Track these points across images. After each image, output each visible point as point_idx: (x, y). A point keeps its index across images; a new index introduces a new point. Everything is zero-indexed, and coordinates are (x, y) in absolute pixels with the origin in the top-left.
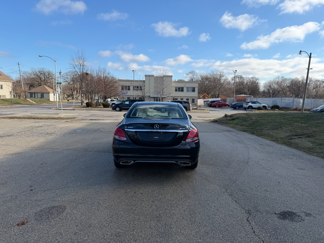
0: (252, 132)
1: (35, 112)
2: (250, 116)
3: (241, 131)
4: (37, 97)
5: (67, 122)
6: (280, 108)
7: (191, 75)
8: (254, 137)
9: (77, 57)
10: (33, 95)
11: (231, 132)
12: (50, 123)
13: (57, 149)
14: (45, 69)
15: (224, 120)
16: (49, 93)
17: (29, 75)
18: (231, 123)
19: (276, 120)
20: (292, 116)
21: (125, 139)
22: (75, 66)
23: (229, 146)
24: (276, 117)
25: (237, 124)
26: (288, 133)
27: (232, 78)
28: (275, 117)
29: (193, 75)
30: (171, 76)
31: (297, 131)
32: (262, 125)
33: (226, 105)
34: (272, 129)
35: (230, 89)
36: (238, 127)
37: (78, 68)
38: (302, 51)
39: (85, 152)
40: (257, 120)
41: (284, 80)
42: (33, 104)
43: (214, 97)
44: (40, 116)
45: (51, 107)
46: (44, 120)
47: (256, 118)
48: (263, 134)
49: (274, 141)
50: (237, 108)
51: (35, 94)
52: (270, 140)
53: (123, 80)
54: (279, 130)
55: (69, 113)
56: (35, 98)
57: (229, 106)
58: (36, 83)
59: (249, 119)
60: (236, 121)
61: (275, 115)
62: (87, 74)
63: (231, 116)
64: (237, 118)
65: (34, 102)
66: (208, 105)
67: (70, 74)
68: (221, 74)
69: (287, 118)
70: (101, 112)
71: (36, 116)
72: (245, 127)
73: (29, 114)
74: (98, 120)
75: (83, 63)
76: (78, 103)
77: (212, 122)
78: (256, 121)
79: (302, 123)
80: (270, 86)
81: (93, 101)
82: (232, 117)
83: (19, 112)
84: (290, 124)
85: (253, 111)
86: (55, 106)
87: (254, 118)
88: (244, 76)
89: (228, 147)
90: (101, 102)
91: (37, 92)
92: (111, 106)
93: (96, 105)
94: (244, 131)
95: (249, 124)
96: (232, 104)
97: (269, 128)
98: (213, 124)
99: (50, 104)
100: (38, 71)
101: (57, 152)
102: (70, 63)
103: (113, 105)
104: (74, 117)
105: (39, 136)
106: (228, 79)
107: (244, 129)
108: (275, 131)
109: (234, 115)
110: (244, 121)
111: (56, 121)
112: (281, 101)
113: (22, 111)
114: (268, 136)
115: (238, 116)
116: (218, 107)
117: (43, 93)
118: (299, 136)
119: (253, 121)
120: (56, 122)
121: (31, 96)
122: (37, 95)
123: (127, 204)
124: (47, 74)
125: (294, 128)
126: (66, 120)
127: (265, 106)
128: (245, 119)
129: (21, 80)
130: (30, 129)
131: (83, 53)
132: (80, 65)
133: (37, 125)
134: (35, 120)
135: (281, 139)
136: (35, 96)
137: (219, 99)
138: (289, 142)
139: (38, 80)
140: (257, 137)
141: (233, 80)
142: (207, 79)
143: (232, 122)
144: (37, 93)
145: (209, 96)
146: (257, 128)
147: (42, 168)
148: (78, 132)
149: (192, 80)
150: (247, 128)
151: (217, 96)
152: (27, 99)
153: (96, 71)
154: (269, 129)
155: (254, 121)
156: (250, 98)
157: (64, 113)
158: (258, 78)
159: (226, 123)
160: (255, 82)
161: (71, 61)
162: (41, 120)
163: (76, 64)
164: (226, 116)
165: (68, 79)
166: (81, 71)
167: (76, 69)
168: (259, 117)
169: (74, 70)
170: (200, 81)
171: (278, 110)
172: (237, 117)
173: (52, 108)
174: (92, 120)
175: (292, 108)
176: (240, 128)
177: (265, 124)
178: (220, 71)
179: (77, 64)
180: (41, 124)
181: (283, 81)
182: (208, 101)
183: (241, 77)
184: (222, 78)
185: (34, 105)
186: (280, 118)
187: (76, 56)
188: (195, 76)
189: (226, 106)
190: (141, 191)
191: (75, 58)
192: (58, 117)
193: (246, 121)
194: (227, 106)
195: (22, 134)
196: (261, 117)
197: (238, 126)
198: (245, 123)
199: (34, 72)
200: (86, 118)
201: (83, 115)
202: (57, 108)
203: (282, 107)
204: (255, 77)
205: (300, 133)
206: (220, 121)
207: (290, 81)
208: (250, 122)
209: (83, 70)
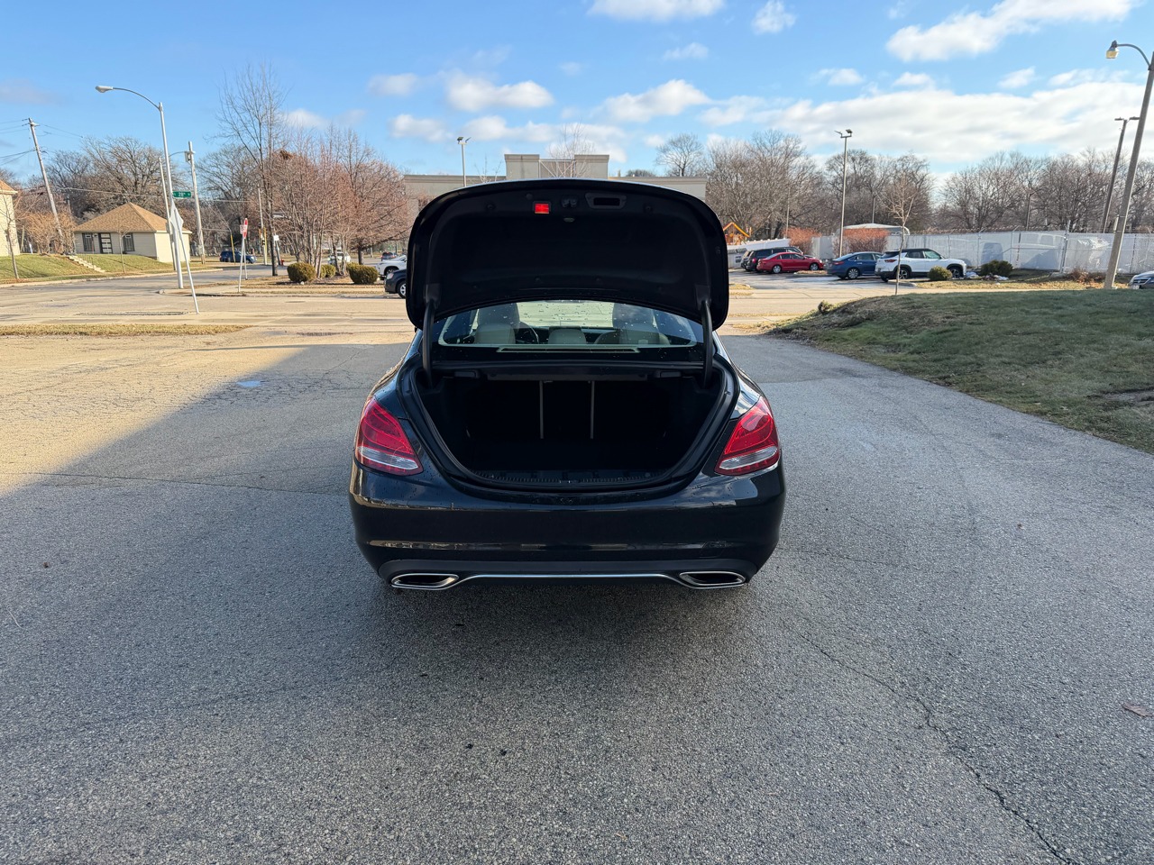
0: (940, 375)
1: (95, 307)
2: (920, 310)
3: (895, 370)
4: (109, 251)
5: (210, 347)
6: (1012, 273)
7: (675, 154)
8: (954, 397)
9: (246, 89)
10: (96, 241)
11: (856, 379)
12: (140, 353)
13: (138, 477)
14: (136, 142)
15: (819, 327)
16: (153, 233)
17: (80, 168)
18: (846, 340)
19: (1029, 325)
20: (1090, 305)
21: (413, 465)
22: (239, 125)
23: (868, 447)
24: (1027, 312)
25: (872, 342)
26: (1092, 378)
27: (829, 162)
28: (1022, 310)
29: (686, 152)
30: (605, 159)
31: (1130, 369)
32: (979, 347)
33: (808, 265)
34: (1023, 363)
35: (822, 202)
36: (876, 353)
37: (254, 134)
38: (1118, 43)
39: (253, 492)
40: (951, 324)
41: (1020, 166)
42: (95, 277)
43: (764, 236)
44: (110, 323)
45: (160, 288)
46: (122, 340)
47: (948, 318)
48: (988, 383)
49: (1041, 414)
50: (853, 274)
51: (100, 238)
52: (1027, 413)
53: (424, 176)
54: (1052, 366)
55: (222, 309)
56: (102, 252)
57: (820, 267)
58: (105, 194)
59: (917, 320)
60: (865, 331)
61: (1019, 303)
62: (285, 156)
63: (844, 309)
64: (870, 318)
65: (98, 269)
66: (743, 266)
67: (230, 160)
68: (791, 146)
69: (1072, 315)
70: (342, 303)
71: (94, 324)
72: (909, 357)
73: (69, 315)
74: (330, 334)
75: (269, 115)
76: (263, 268)
77: (770, 333)
78: (947, 328)
79: (1140, 336)
80: (968, 191)
81: (313, 259)
82: (850, 313)
83: (34, 308)
84: (1094, 342)
85: (912, 286)
86: (174, 283)
87: (939, 318)
88: (873, 154)
89: (863, 449)
90: (345, 265)
91: (107, 230)
92: (382, 279)
93: (327, 276)
94: (908, 371)
95: (922, 341)
96: (833, 262)
97: (1007, 360)
98: (775, 344)
99: (161, 272)
100: (110, 149)
101: (131, 494)
102: (221, 116)
103: (390, 276)
104: (238, 324)
105: (83, 412)
106: (813, 166)
107: (905, 364)
108: (1038, 371)
109: (856, 304)
110: (901, 330)
111: (169, 340)
112: (1015, 245)
113: (47, 306)
114: (1010, 392)
115: (872, 308)
116: (782, 272)
117: (131, 234)
118: (1143, 390)
119: (935, 329)
120: (168, 347)
121: (87, 248)
122: (108, 241)
123: (427, 835)
124: (143, 163)
125: (1116, 359)
126: (209, 338)
127: (959, 267)
128: (901, 320)
129: (45, 186)
130: (53, 381)
131: (268, 76)
132: (260, 124)
133: (89, 360)
134: (85, 339)
135: (1069, 407)
136: (101, 243)
137: (782, 243)
138: (1108, 418)
139: (111, 186)
140: (969, 399)
141: (831, 168)
142: (739, 165)
143: (850, 335)
144: (109, 233)
145: (744, 230)
146: (956, 360)
147: (39, 589)
148: (244, 392)
149: (683, 170)
150: (916, 356)
151: (774, 229)
152: (71, 257)
153: (321, 142)
154: (1009, 363)
155: (941, 328)
156: (901, 236)
157: (203, 308)
158: (924, 161)
159: (828, 340)
160: (912, 176)
161: (225, 107)
162: (112, 340)
163: (244, 120)
164: (823, 310)
165: (224, 178)
166: (265, 144)
167: (246, 139)
168: (958, 313)
169: (238, 143)
170: (711, 174)
171: (1005, 278)
172: (870, 313)
173: (161, 292)
174: (307, 338)
175: (1057, 271)
176: (885, 358)
177: (988, 341)
178: (786, 135)
179: (249, 118)
180: (103, 358)
181: (1016, 168)
182: (743, 251)
183: (864, 158)
184: (794, 163)
185: (99, 279)
186: (1040, 313)
187: (241, 89)
188: (692, 156)
189: (810, 269)
190: (501, 739)
191: (239, 95)
192: (179, 327)
193: (905, 328)
194: (814, 267)
195: (15, 406)
196: (966, 314)
197: (880, 351)
198: (903, 338)
199: (96, 154)
200: (283, 329)
201: (277, 316)
202: (180, 288)
203: (1022, 269)
204: (913, 158)
205: (1146, 381)
206: (800, 331)
207: (1044, 167)
208: (923, 334)
209: (270, 142)
